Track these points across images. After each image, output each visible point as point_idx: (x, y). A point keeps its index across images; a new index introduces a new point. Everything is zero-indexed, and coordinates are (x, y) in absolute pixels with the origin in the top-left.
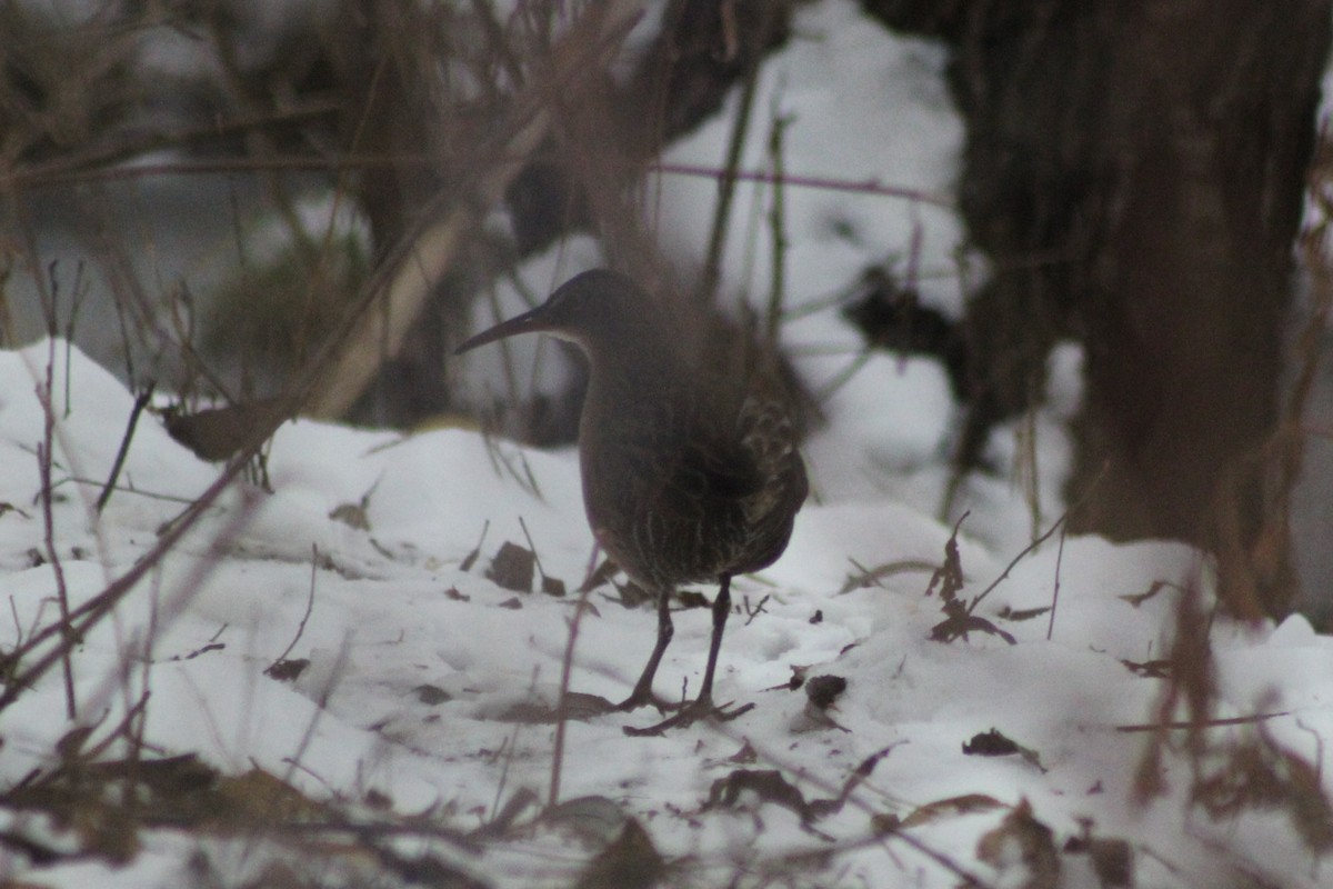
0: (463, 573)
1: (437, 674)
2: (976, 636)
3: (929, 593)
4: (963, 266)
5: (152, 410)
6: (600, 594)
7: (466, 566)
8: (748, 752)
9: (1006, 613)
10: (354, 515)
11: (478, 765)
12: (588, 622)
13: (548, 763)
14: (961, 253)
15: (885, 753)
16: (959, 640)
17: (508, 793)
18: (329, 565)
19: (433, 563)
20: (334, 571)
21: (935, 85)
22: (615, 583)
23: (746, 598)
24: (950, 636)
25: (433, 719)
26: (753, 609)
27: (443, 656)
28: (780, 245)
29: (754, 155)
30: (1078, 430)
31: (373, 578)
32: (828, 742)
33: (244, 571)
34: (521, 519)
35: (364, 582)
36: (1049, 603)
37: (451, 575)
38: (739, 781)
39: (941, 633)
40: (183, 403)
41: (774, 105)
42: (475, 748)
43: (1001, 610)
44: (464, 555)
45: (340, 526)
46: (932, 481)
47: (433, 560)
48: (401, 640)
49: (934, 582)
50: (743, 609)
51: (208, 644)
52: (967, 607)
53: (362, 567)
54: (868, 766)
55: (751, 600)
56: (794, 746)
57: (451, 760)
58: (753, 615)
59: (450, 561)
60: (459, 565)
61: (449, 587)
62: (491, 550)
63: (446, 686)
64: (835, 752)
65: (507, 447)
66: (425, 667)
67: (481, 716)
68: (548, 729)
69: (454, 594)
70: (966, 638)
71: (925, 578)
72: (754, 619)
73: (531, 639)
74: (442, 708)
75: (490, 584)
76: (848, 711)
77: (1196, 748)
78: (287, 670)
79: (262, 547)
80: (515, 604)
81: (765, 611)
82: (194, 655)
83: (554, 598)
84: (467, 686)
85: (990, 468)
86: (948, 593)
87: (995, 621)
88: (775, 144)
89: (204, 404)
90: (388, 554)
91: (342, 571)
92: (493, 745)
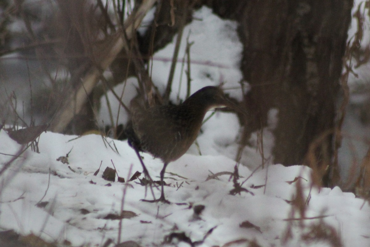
0: (94, 176)
1: (86, 205)
2: (243, 193)
3: (229, 181)
4: (242, 85)
5: (4, 129)
6: (135, 182)
7: (96, 174)
8: (176, 227)
9: (253, 187)
10: (64, 160)
11: (97, 232)
12: (129, 190)
13: (117, 231)
14: (241, 82)
15: (215, 227)
16: (237, 195)
17: (105, 240)
18: (56, 174)
19: (86, 173)
20: (57, 176)
21: (234, 34)
22: (139, 179)
23: (177, 183)
24: (235, 193)
25: (85, 219)
26: (179, 186)
27: (88, 200)
28: (189, 80)
29: (182, 54)
30: (276, 133)
31: (68, 178)
32: (199, 224)
33: (30, 176)
34: (111, 160)
35: (66, 179)
36: (264, 183)
37: (91, 177)
38: (173, 235)
39: (232, 193)
40: (14, 127)
41: (187, 39)
42: (96, 227)
43: (251, 186)
44: (95, 171)
45: (60, 163)
46: (234, 149)
47: (86, 172)
48: (76, 196)
49: (231, 177)
50: (176, 186)
51: (20, 197)
52: (240, 185)
53: (65, 174)
54: (211, 231)
55: (178, 183)
56: (189, 225)
57: (89, 230)
58: (179, 188)
59: (91, 173)
60: (93, 174)
61: (90, 180)
62: (103, 169)
63: (89, 209)
64: (201, 227)
65: (109, 139)
66: (82, 204)
67: (99, 218)
68: (117, 221)
69: (92, 182)
70: (240, 194)
71: (228, 176)
72: (179, 189)
73: (114, 195)
74: (88, 216)
75: (103, 179)
76: (205, 215)
77: (302, 226)
78: (42, 205)
79: (36, 169)
80: (109, 185)
81: (183, 187)
82: (15, 201)
83: (121, 183)
84: (95, 209)
85: (250, 145)
86: (235, 181)
87: (249, 189)
88: (188, 51)
89: (20, 128)
90: (73, 171)
91: (59, 176)
92: (102, 226)
